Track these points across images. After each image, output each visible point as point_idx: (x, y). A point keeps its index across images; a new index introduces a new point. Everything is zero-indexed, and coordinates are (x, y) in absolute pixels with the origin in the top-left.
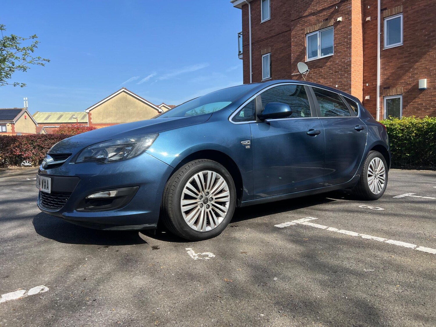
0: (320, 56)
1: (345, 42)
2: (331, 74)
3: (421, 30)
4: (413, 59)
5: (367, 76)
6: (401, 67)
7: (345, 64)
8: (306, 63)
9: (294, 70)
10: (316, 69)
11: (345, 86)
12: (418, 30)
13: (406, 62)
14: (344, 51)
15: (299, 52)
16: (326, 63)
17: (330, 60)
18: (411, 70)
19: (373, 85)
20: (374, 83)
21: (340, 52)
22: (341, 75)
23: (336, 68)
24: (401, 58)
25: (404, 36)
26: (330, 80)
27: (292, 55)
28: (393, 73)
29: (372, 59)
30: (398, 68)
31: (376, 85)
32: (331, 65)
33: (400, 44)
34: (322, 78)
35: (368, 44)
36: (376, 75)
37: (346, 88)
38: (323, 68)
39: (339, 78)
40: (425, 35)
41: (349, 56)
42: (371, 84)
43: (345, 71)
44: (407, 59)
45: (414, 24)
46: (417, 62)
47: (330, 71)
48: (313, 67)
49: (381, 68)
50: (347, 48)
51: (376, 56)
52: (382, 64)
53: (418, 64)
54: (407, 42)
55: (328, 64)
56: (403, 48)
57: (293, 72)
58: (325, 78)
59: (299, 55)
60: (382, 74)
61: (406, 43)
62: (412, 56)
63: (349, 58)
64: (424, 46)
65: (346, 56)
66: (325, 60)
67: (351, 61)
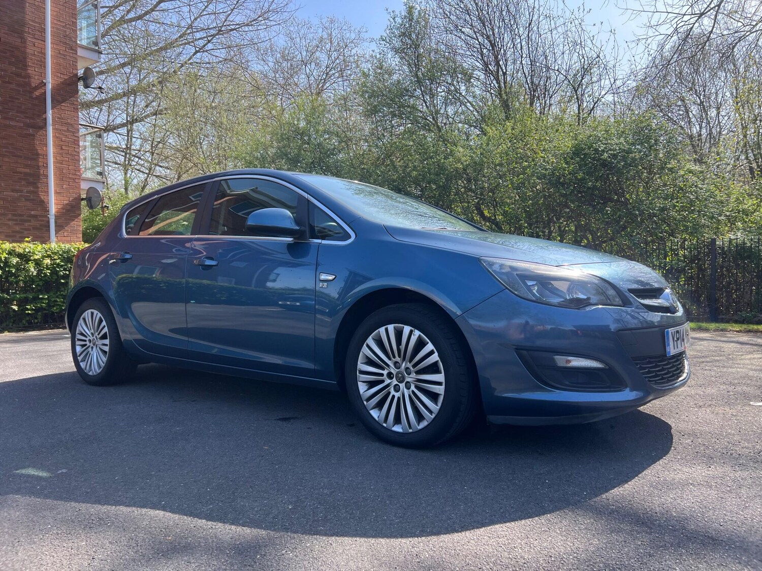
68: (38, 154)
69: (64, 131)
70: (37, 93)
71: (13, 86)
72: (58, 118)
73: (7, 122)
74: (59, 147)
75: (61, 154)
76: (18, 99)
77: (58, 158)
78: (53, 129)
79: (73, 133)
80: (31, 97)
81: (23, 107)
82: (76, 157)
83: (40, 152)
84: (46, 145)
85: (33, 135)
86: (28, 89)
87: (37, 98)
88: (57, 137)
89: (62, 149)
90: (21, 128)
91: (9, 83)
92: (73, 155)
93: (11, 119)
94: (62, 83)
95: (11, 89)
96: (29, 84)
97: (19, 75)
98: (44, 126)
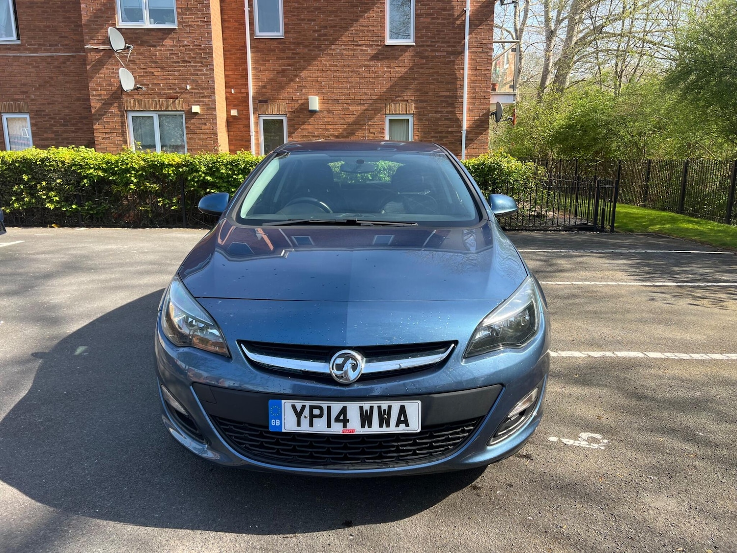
0: (147, 24)
1: (197, 9)
2: (175, 62)
3: (308, 20)
4: (299, 62)
5: (231, 76)
6: (283, 72)
7: (200, 50)
8: (118, 29)
9: (91, 38)
10: (142, 48)
11: (202, 89)
12: (305, 20)
13: (289, 65)
14: (198, 26)
15: (100, 4)
16: (164, 39)
17: (170, 36)
18: (297, 79)
19: (241, 93)
20: (243, 91)
21: (190, 26)
22: (195, 68)
23: (183, 53)
24: (282, 58)
25: (285, 24)
26: (174, 74)
27: (83, 6)
28: (271, 79)
29: (237, 50)
30: (278, 73)
31: (247, 94)
32: (174, 46)
33: (279, 34)
34: (157, 67)
35: (229, 21)
36: (246, 77)
37: (206, 93)
38: (158, 48)
39: (191, 74)
40: (315, 31)
41: (208, 38)
42: (239, 91)
43: (202, 63)
44: (291, 62)
45: (298, 8)
46: (305, 68)
47: (173, 58)
48: (136, 42)
49: (254, 68)
50: (203, 22)
51: (245, 46)
52: (255, 61)
53: (305, 71)
54: (290, 35)
55: (168, 42)
56: (284, 43)
57: (87, 43)
58: (162, 69)
59: (99, 10)
60: (256, 78)
61: (288, 35)
62: (297, 58)
63: (209, 42)
64: (314, 47)
65: (203, 36)
66: (160, 34)
67: (211, 47)
68: (456, 78)
69: (480, 52)
70: (458, 22)
71: (440, 21)
72: (476, 41)
73: (434, 54)
74: (474, 68)
75: (475, 75)
76: (443, 31)
77: (473, 79)
78: (470, 53)
79: (487, 52)
80: (453, 27)
81: (447, 38)
82: (488, 75)
83: (458, 75)
84: (463, 68)
85: (454, 61)
86: (451, 20)
87: (459, 26)
88: (473, 59)
89: (476, 69)
90: (444, 57)
91: (437, 18)
92: (485, 74)
93: (437, 50)
94: (480, 7)
95: (438, 23)
96: (452, 15)
97: (444, 9)
98: (462, 53)
